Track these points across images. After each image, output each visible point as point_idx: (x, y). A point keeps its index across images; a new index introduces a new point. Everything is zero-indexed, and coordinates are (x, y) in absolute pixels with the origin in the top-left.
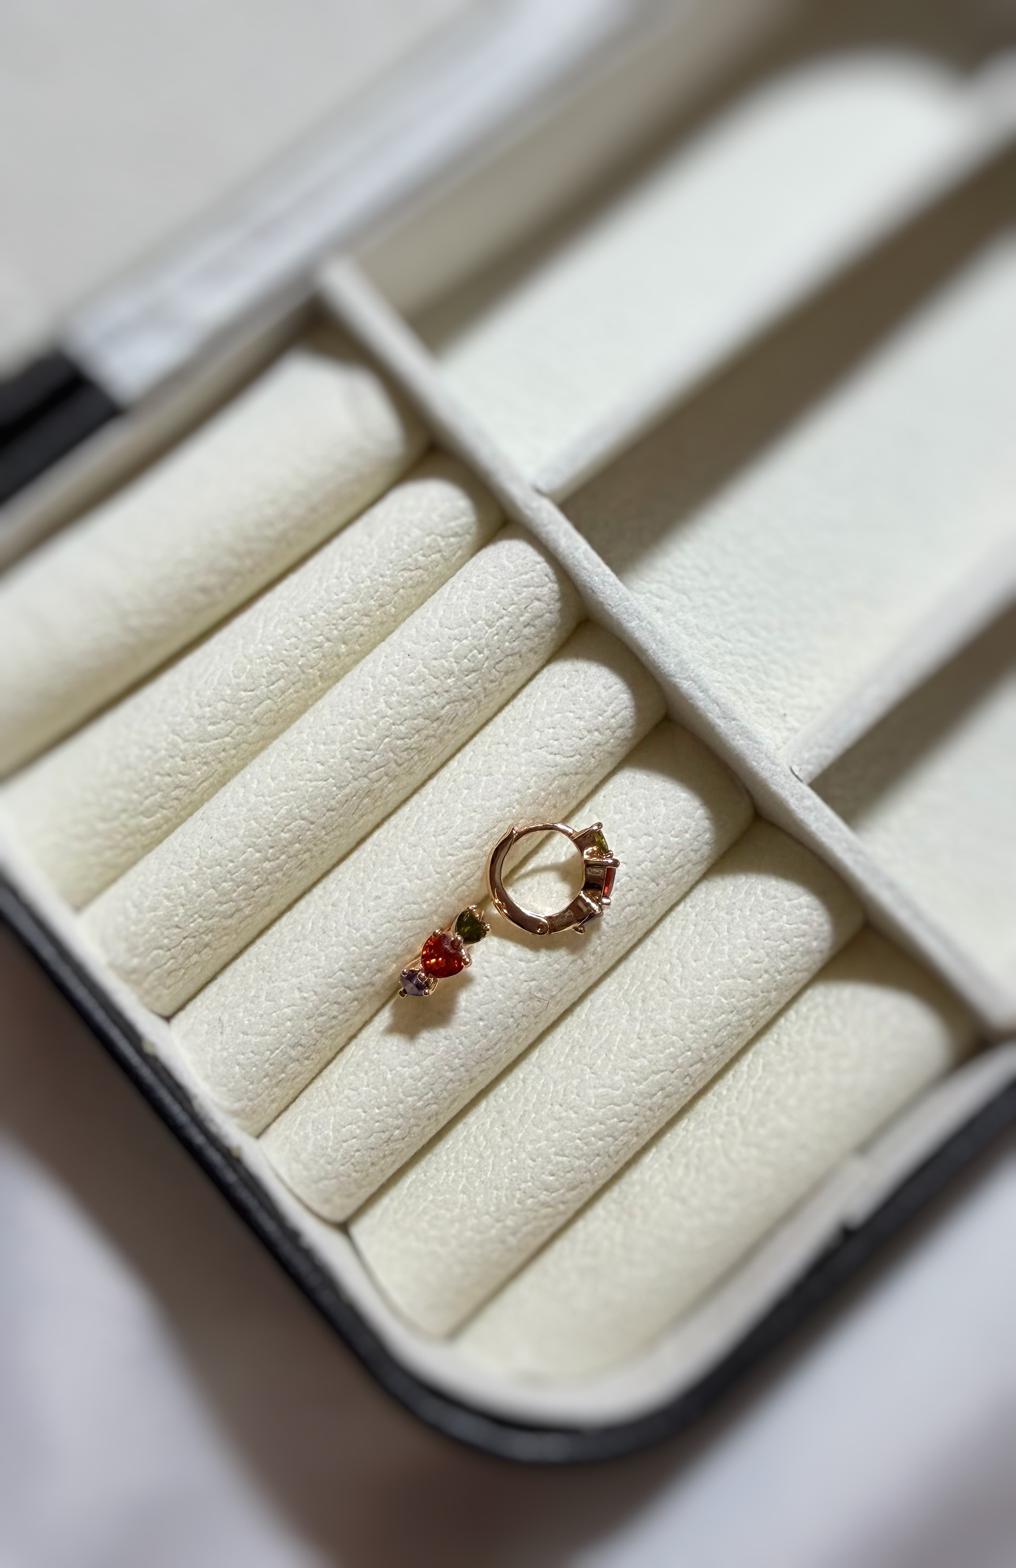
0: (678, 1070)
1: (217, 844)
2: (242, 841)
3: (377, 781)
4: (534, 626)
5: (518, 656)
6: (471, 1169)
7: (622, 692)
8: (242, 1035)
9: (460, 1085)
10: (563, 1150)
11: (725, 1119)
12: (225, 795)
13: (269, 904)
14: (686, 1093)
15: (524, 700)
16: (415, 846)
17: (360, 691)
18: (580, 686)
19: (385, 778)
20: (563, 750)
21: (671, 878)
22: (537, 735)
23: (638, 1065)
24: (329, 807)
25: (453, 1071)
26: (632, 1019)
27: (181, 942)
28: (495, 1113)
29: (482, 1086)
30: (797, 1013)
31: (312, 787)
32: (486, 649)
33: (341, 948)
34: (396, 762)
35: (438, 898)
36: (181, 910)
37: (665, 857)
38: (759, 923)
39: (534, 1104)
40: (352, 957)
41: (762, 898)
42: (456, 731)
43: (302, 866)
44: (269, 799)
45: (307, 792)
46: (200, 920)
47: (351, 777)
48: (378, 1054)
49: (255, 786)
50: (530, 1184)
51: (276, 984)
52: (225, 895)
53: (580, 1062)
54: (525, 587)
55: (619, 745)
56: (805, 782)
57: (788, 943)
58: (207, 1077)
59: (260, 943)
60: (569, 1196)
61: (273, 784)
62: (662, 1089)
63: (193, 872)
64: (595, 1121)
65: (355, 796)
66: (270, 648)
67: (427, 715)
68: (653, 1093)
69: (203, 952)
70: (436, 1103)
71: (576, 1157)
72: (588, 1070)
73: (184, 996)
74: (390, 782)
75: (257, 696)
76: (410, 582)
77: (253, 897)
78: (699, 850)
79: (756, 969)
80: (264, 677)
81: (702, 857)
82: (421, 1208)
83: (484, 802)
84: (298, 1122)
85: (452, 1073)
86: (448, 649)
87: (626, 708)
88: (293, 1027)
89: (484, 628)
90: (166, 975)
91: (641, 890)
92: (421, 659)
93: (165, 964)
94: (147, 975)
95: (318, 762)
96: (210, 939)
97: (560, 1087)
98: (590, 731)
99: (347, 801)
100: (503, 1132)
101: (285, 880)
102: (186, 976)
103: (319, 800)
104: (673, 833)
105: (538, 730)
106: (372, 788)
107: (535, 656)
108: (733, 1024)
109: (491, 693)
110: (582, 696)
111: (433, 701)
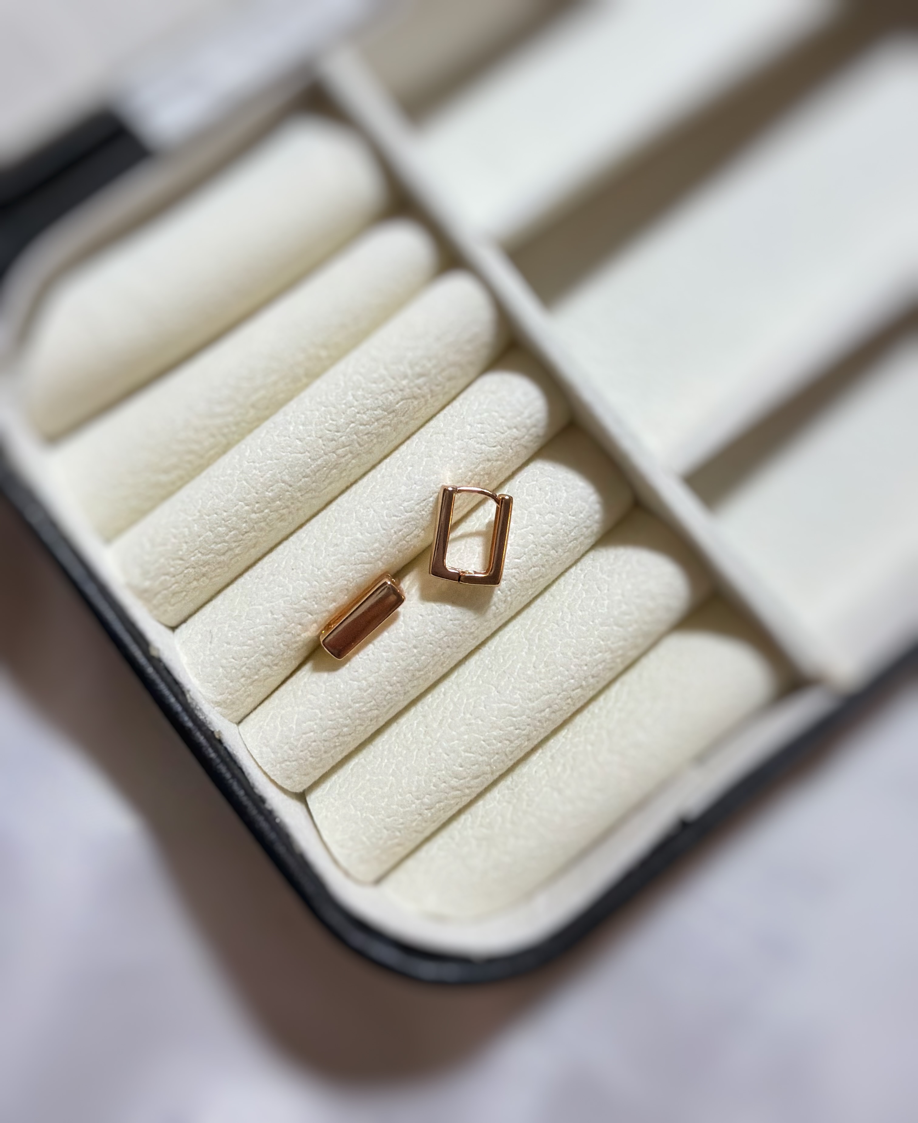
0: (563, 693)
1: (215, 497)
2: (235, 496)
3: (344, 457)
5: (458, 367)
6: (400, 758)
7: (538, 399)
8: (225, 645)
9: (396, 696)
10: (470, 748)
11: (596, 731)
12: (225, 460)
13: (255, 546)
14: (567, 711)
15: (461, 401)
16: (368, 508)
17: (334, 386)
18: (505, 393)
19: (350, 455)
20: (488, 441)
21: (567, 548)
22: (468, 428)
23: (532, 687)
24: (304, 474)
25: (392, 685)
26: (530, 652)
27: (183, 571)
28: (421, 717)
29: (412, 698)
30: (656, 655)
31: (292, 457)
32: (435, 359)
33: (306, 582)
34: (359, 443)
35: (382, 549)
36: (185, 546)
37: (564, 531)
38: (633, 585)
39: (451, 713)
40: (315, 590)
41: (636, 567)
42: (407, 423)
43: (282, 518)
44: (258, 465)
45: (288, 461)
46: (200, 555)
47: (322, 452)
49: (247, 454)
50: (444, 772)
51: (254, 607)
53: (488, 683)
55: (532, 441)
56: (677, 476)
57: (653, 601)
58: (198, 676)
59: (246, 576)
60: (473, 783)
61: (261, 454)
62: (550, 707)
63: (195, 517)
64: (496, 728)
65: (325, 467)
66: (268, 349)
68: (543, 709)
69: (201, 580)
70: (376, 709)
72: (494, 688)
73: (185, 613)
74: (353, 458)
75: (255, 385)
77: (241, 540)
79: (628, 620)
80: (261, 371)
81: (592, 532)
82: (360, 784)
83: (424, 477)
84: (268, 715)
85: (391, 687)
86: (404, 357)
87: (540, 411)
88: (266, 640)
89: (433, 342)
90: (170, 595)
91: (545, 555)
92: (383, 363)
93: (171, 587)
94: (156, 594)
95: (297, 439)
96: (207, 571)
97: (471, 700)
98: (509, 428)
99: (318, 470)
100: (425, 731)
101: (268, 529)
102: (187, 598)
103: (296, 469)
104: (570, 513)
105: (469, 425)
106: (339, 462)
107: (472, 368)
108: (607, 661)
109: (436, 394)
110: (505, 400)
111: (390, 397)
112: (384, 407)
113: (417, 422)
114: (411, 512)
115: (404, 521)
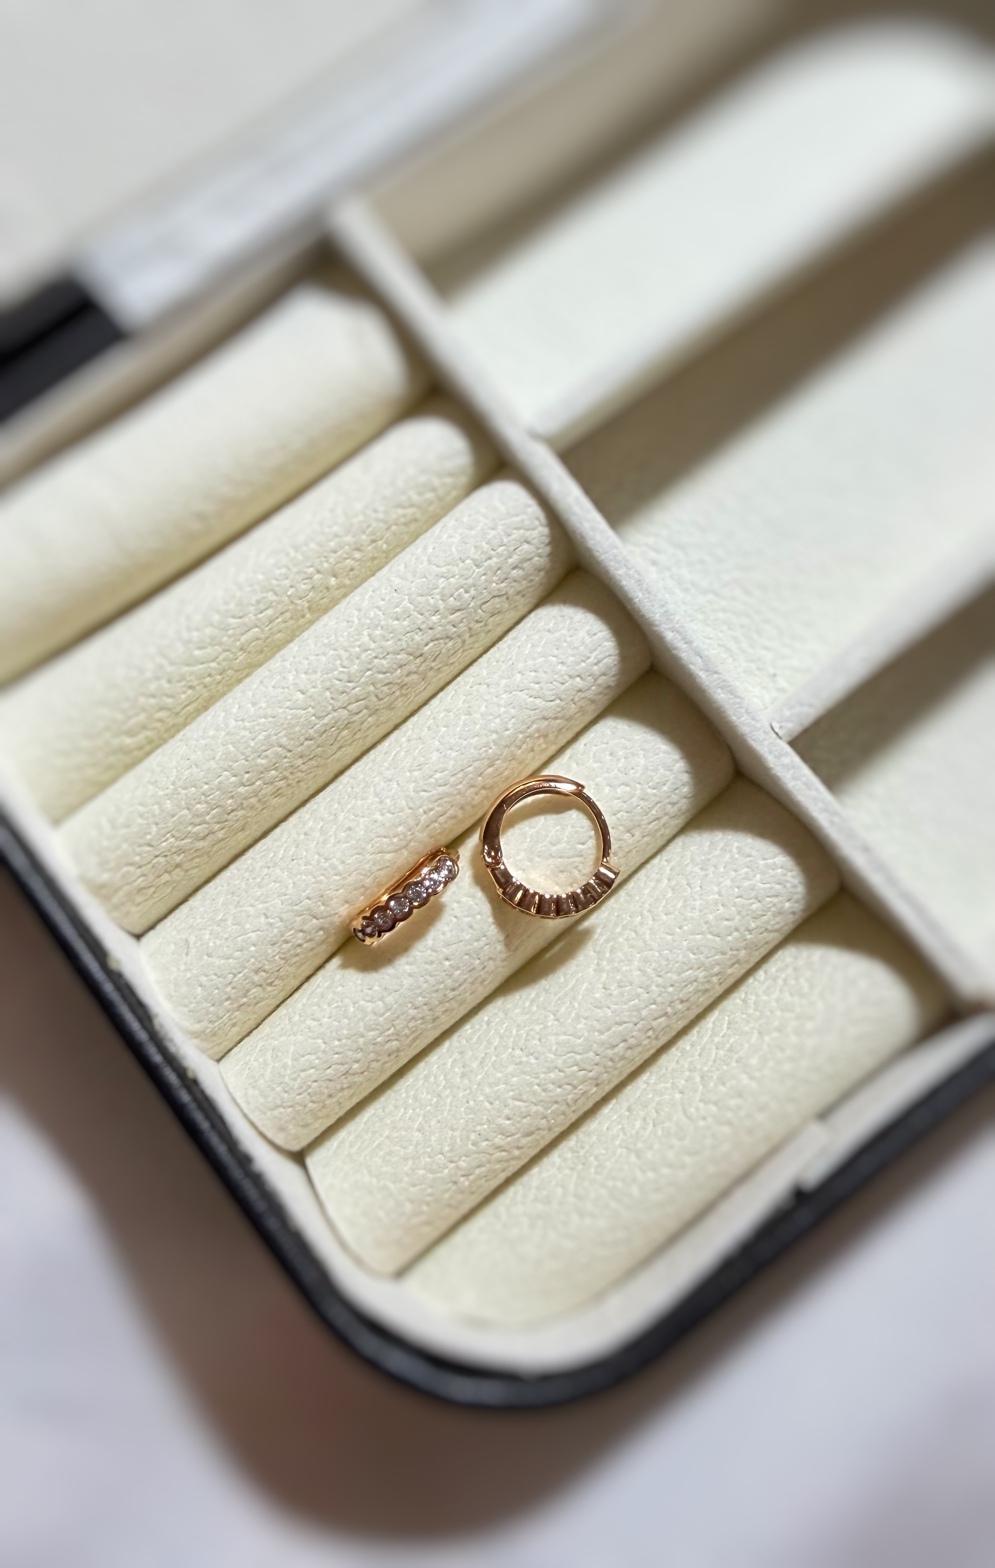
0: (641, 1022)
1: (193, 766)
2: (218, 764)
3: (358, 713)
4: (523, 569)
5: (505, 597)
6: (428, 1108)
7: (606, 640)
8: (206, 957)
9: (422, 1023)
10: (520, 1095)
12: (207, 718)
13: (243, 829)
14: (649, 1046)
15: (509, 642)
16: (389, 780)
17: (345, 624)
18: (564, 631)
19: (365, 711)
20: (543, 694)
21: (646, 831)
22: (518, 677)
23: (601, 1014)
24: (307, 736)
25: (416, 1008)
26: (599, 970)
27: (152, 860)
28: (456, 1054)
29: (446, 1027)
30: (766, 972)
31: (291, 714)
32: (473, 589)
33: (310, 877)
34: (377, 696)
35: (409, 833)
36: (154, 829)
37: (641, 808)
38: (733, 881)
39: (495, 1048)
40: (322, 887)
41: (737, 856)
42: (438, 670)
43: (277, 794)
44: (247, 724)
45: (286, 719)
46: (172, 840)
47: (330, 708)
48: (343, 986)
49: (235, 710)
50: (485, 1127)
51: (242, 908)
52: (198, 816)
53: (545, 1009)
54: (516, 529)
55: (601, 693)
56: (784, 738)
57: (759, 901)
58: (169, 997)
59: (232, 867)
60: (523, 1141)
61: (252, 710)
62: (625, 1041)
63: (168, 791)
64: (554, 1068)
65: (332, 727)
66: (261, 577)
68: (615, 1043)
69: (174, 873)
70: (397, 1040)
72: (552, 1017)
73: (154, 916)
74: (370, 715)
75: (246, 625)
76: (403, 520)
77: (226, 821)
78: (677, 803)
79: (728, 927)
80: (253, 605)
81: (679, 811)
82: (376, 1143)
83: (461, 741)
84: (258, 1048)
85: (415, 1011)
86: (434, 586)
87: (610, 656)
88: (257, 952)
89: (471, 567)
90: (135, 892)
92: (407, 595)
93: (135, 881)
94: (117, 890)
95: (299, 691)
96: (181, 860)
97: (522, 1032)
98: (570, 677)
99: (325, 731)
100: (462, 1073)
101: (260, 807)
102: (156, 895)
103: (297, 729)
104: (650, 785)
105: (520, 672)
106: (352, 720)
107: (523, 600)
108: (700, 980)
109: (477, 634)
110: (565, 641)
111: (416, 637)
112: (409, 649)
113: (452, 668)
114: (445, 785)
115: (436, 797)
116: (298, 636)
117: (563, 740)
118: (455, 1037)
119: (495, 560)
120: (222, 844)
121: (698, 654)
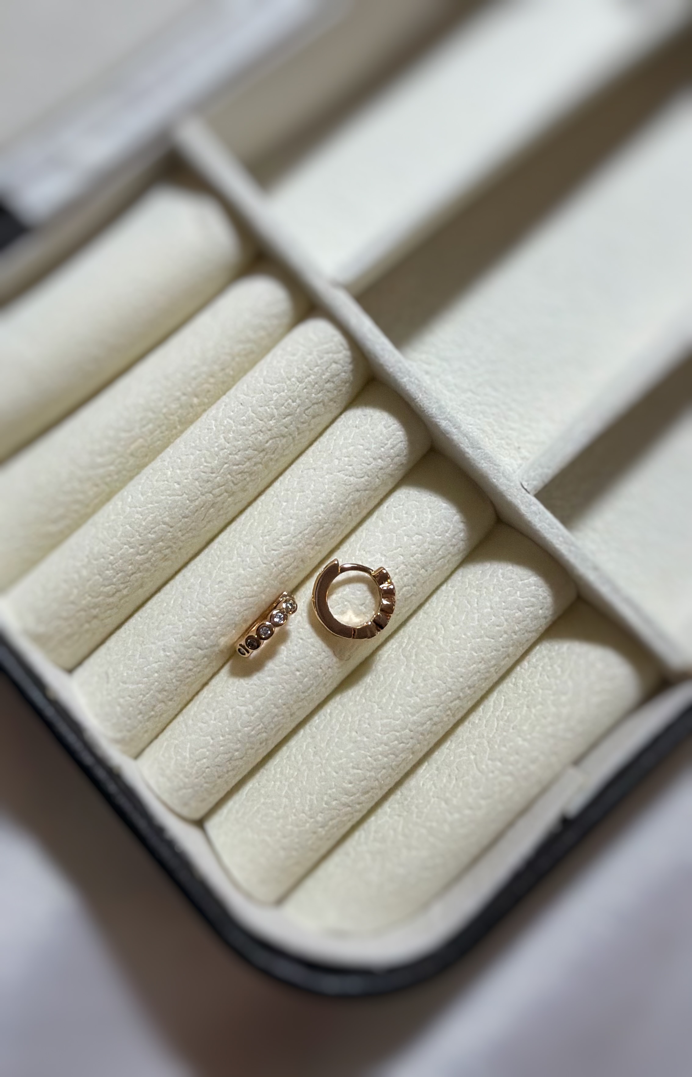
0: (442, 705)
1: (101, 543)
2: (120, 540)
3: (219, 496)
4: (333, 382)
5: (321, 405)
6: (292, 780)
7: (398, 430)
8: (121, 684)
10: (358, 765)
11: (478, 740)
12: (109, 507)
13: (141, 586)
14: (448, 722)
16: (248, 544)
17: (206, 431)
18: (367, 426)
19: (225, 494)
20: (355, 473)
21: (436, 566)
22: (336, 462)
23: (412, 701)
24: (184, 515)
25: (277, 708)
26: (408, 668)
27: (75, 615)
28: (309, 739)
29: (300, 719)
30: (528, 662)
31: (171, 500)
32: (298, 399)
33: (194, 619)
34: (233, 482)
36: (75, 591)
37: (431, 550)
38: (500, 597)
39: (338, 732)
40: (203, 625)
41: (502, 579)
42: (277, 460)
43: (165, 558)
44: (139, 509)
45: (167, 503)
46: (89, 598)
47: (199, 493)
49: (129, 500)
50: (334, 790)
51: (146, 646)
52: (107, 579)
53: (370, 701)
54: (326, 353)
55: (397, 469)
56: (532, 493)
57: (520, 611)
58: (97, 715)
59: (136, 616)
60: (363, 798)
61: (142, 499)
62: (431, 719)
63: (84, 563)
64: (382, 743)
65: (202, 507)
66: (142, 401)
67: (255, 447)
68: (423, 722)
69: (93, 622)
70: (266, 732)
71: (367, 770)
72: (377, 706)
73: (81, 655)
74: (229, 497)
75: (132, 436)
76: (243, 352)
77: (128, 581)
78: (456, 545)
79: (499, 631)
80: (138, 422)
81: (459, 550)
82: (256, 808)
83: (297, 512)
84: (165, 747)
85: (277, 710)
86: (270, 399)
87: (401, 442)
88: (159, 677)
89: (296, 383)
90: (65, 638)
91: (415, 575)
92: (251, 407)
93: (64, 630)
94: (51, 639)
95: (176, 482)
96: (97, 613)
97: (356, 719)
98: (374, 459)
99: (197, 510)
100: (314, 752)
101: (153, 569)
102: (80, 641)
103: (176, 510)
104: (436, 533)
105: (337, 459)
106: (216, 501)
107: (335, 405)
108: (482, 671)
109: (303, 432)
110: (369, 433)
111: (259, 437)
113: (287, 459)
114: (289, 545)
115: (283, 554)
116: (173, 442)
117: (372, 505)
118: (307, 727)
119: (313, 377)
120: (127, 599)
121: (465, 435)
